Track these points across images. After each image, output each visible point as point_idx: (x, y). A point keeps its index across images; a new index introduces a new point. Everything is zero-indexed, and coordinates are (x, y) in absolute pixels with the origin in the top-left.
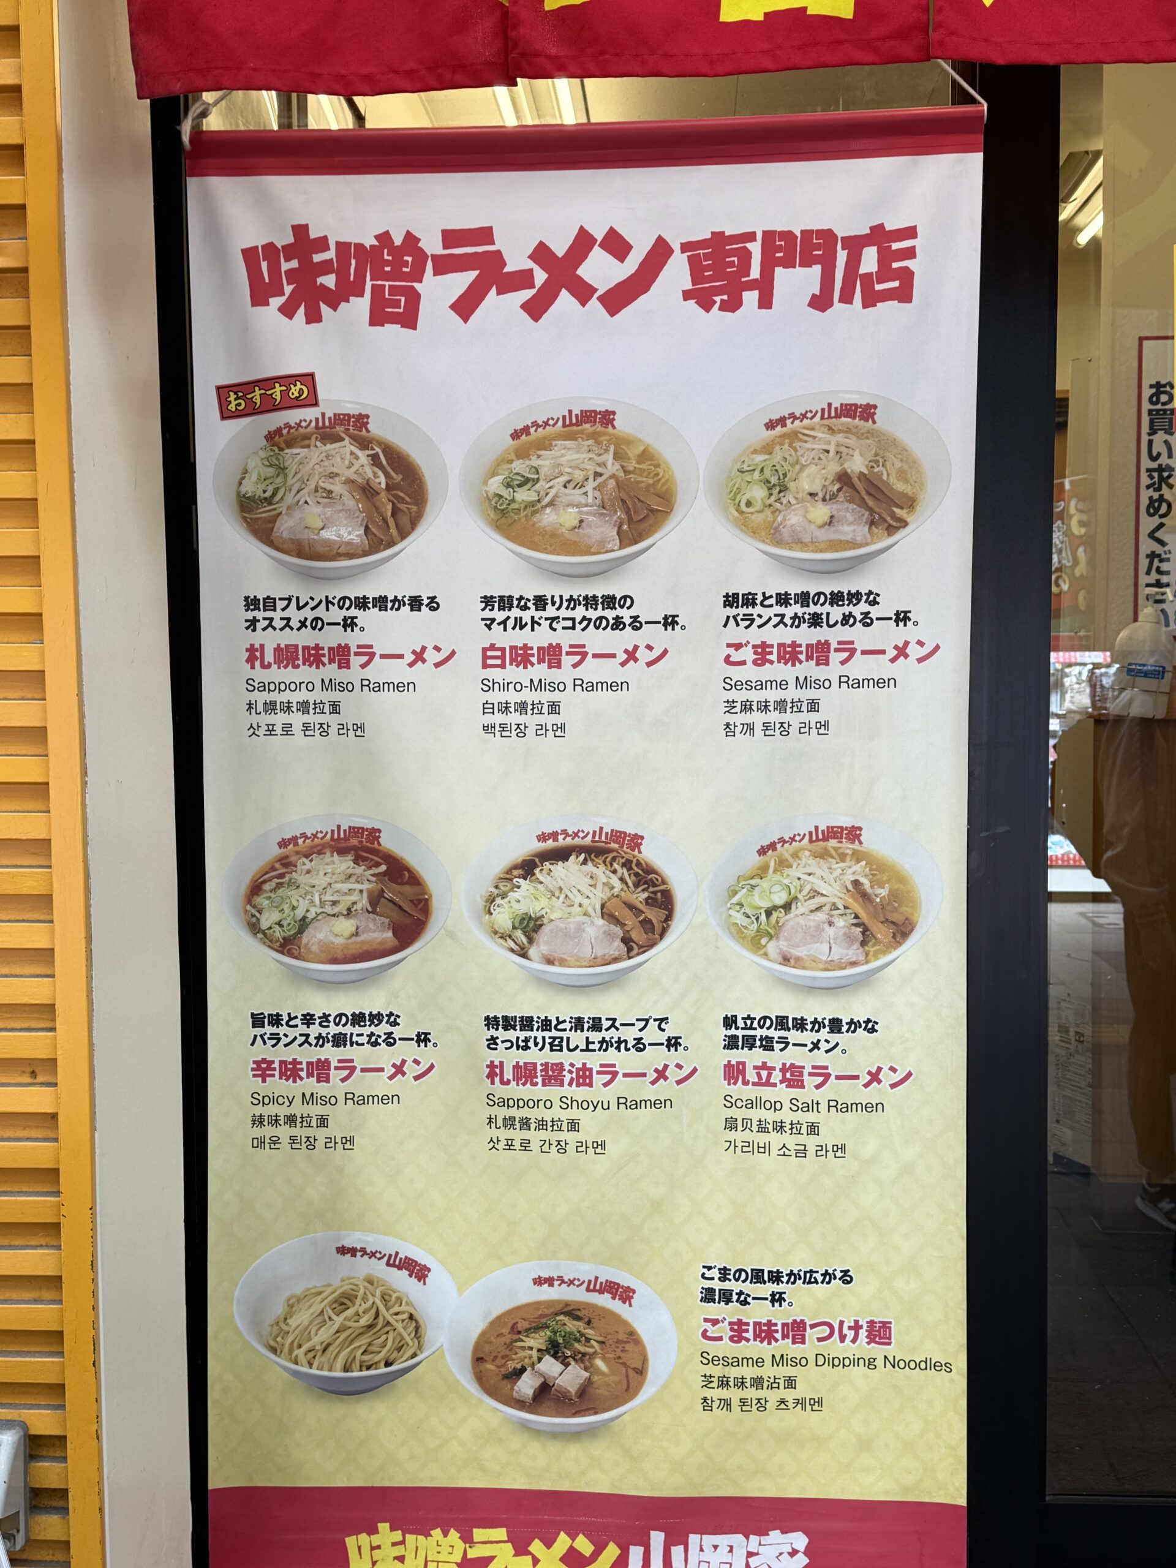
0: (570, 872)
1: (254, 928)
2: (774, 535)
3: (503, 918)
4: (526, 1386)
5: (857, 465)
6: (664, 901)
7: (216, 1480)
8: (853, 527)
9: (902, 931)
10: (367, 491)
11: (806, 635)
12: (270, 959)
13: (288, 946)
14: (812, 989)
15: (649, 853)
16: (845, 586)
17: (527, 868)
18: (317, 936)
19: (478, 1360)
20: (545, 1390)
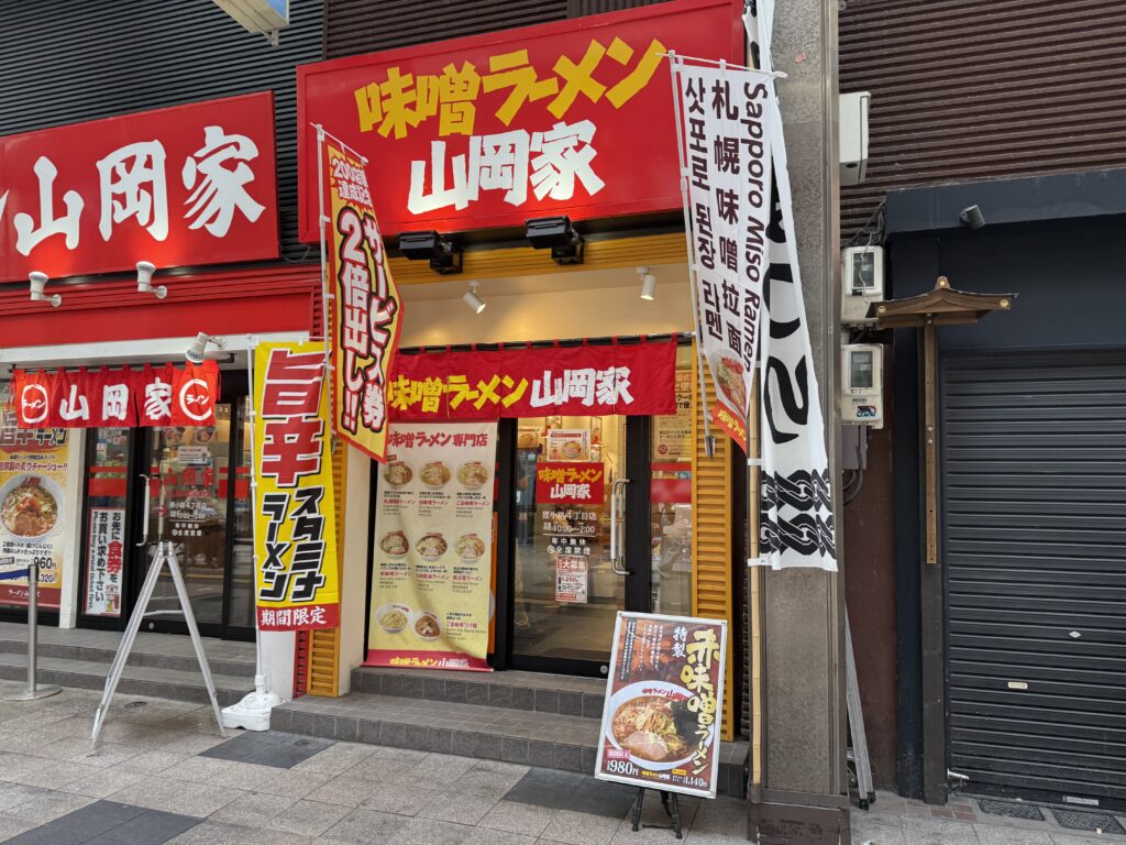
0: (431, 540)
1: (382, 548)
2: (465, 483)
3: (419, 548)
4: (424, 631)
5: (478, 472)
6: (445, 546)
7: (370, 647)
8: (477, 482)
9: (482, 552)
10: (403, 474)
11: (469, 500)
12: (384, 553)
13: (388, 551)
14: (468, 563)
15: (444, 537)
16: (476, 492)
17: (424, 539)
18: (393, 550)
19: (417, 626)
20: (427, 632)
